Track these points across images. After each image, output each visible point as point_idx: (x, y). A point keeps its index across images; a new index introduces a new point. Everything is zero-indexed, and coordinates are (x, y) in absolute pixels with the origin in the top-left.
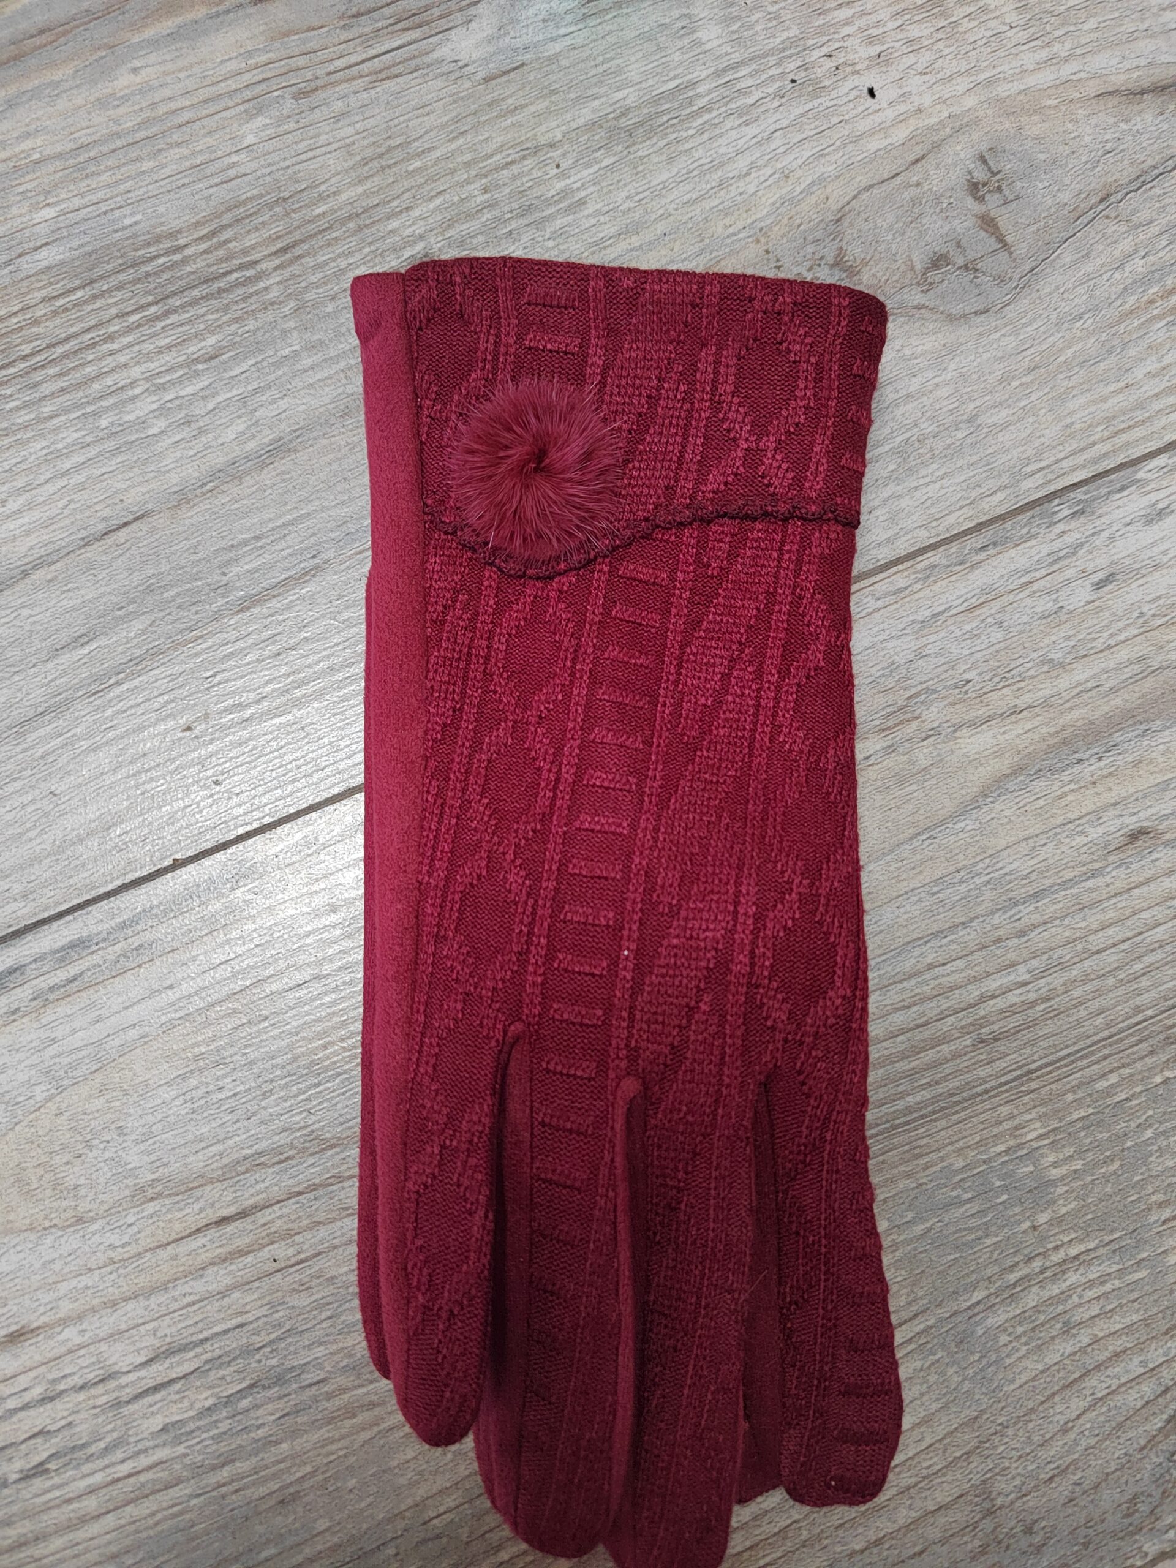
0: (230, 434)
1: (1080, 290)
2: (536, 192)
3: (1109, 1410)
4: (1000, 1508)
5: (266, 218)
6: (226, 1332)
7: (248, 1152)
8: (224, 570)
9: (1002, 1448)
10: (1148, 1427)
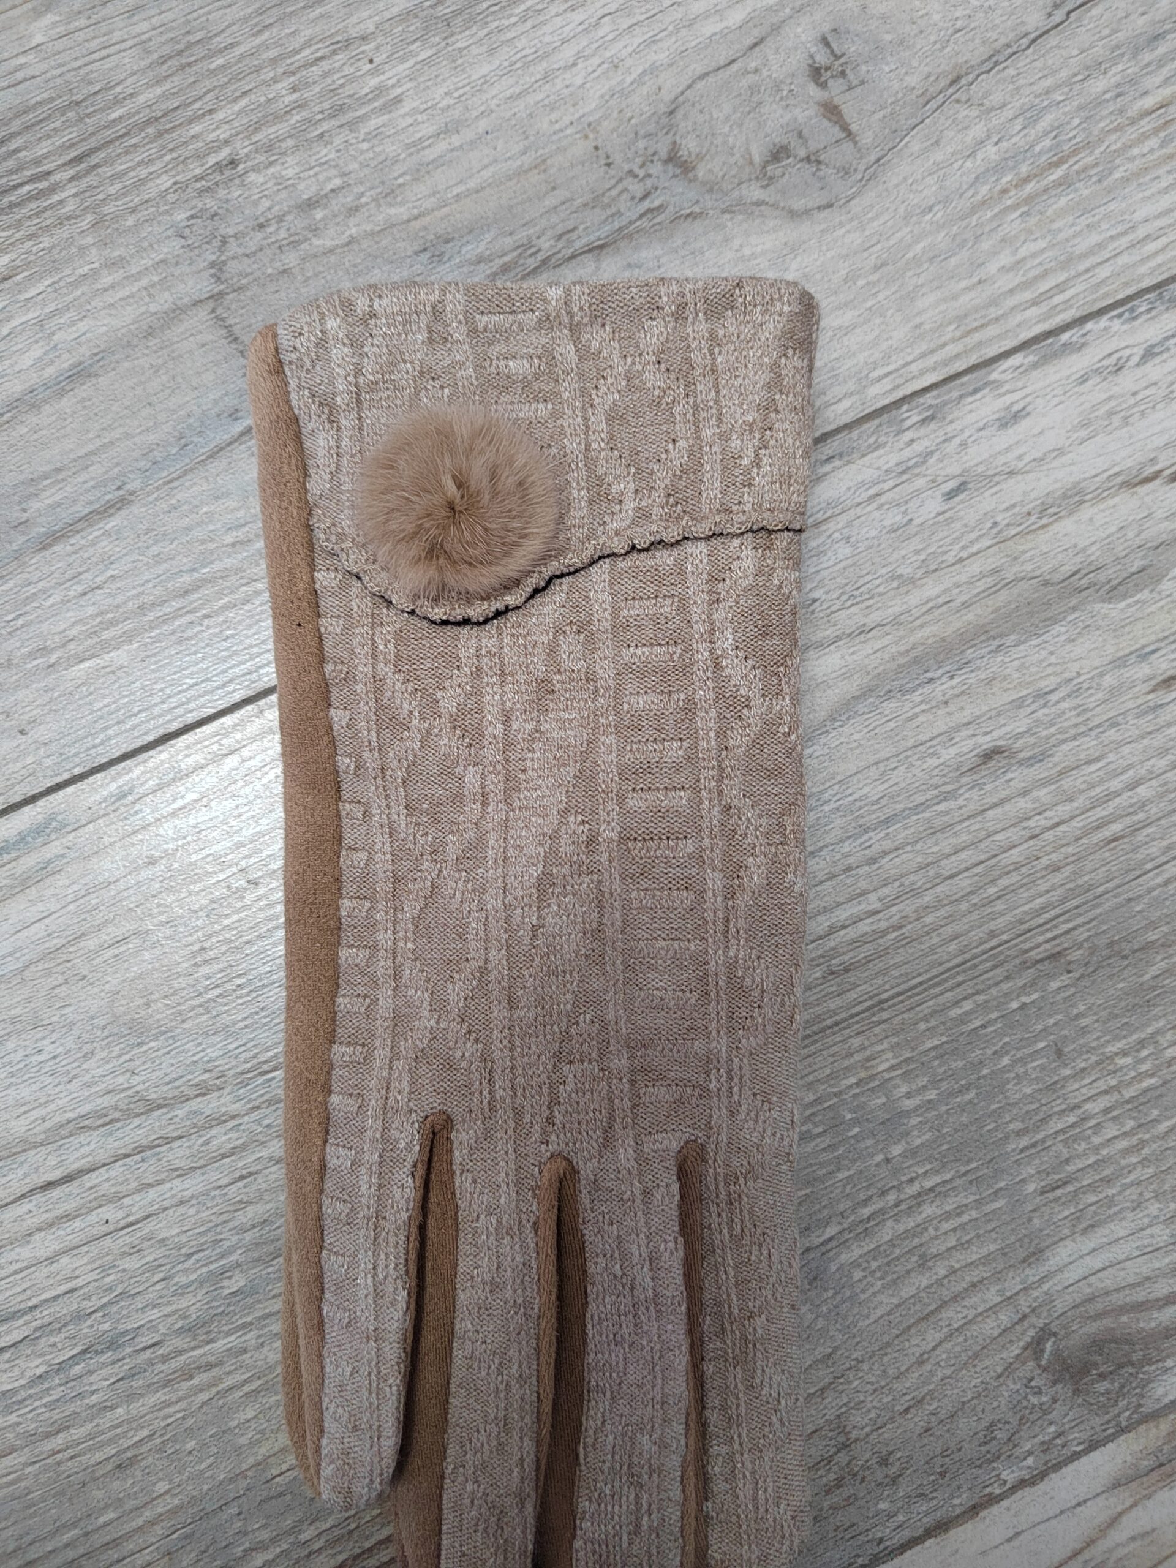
0: (27, 360)
1: (930, 180)
2: (349, 90)
3: (966, 1340)
4: (855, 1441)
5: (57, 124)
6: (56, 1298)
7: (70, 1115)
8: (24, 506)
9: (856, 1383)
10: (1004, 1355)
